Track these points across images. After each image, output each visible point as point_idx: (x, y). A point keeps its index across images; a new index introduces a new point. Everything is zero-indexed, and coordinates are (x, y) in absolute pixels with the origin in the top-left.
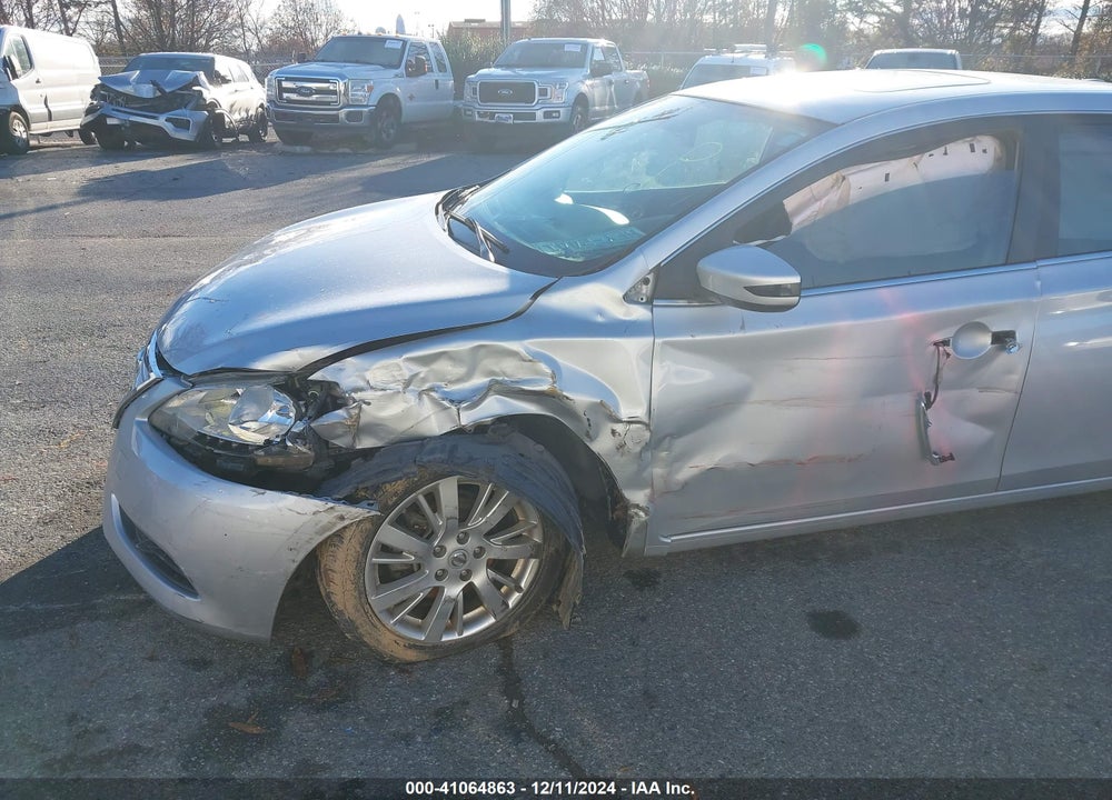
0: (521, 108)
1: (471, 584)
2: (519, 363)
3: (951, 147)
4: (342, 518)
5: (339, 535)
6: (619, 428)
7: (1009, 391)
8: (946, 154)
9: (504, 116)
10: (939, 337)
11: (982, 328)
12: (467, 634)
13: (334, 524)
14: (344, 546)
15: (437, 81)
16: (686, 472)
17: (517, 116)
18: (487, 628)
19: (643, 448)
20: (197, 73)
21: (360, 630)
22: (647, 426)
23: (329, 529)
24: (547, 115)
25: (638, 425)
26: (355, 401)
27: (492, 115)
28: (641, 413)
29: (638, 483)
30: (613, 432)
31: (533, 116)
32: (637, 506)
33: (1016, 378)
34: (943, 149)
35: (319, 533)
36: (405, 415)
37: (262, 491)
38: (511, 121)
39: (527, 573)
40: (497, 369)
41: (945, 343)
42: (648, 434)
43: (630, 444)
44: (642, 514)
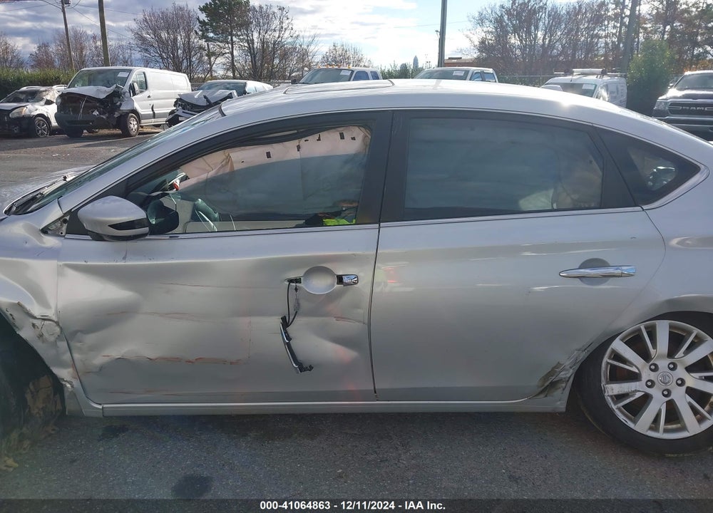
3: (324, 135)
6: (36, 322)
7: (359, 322)
8: (319, 140)
10: (293, 275)
11: (327, 271)
16: (99, 360)
19: (57, 338)
20: (232, 91)
22: (57, 323)
25: (50, 322)
28: (49, 312)
29: (61, 363)
30: (33, 325)
32: (63, 380)
33: (361, 311)
34: (316, 136)
41: (298, 281)
42: (58, 330)
43: (46, 335)
44: (69, 385)
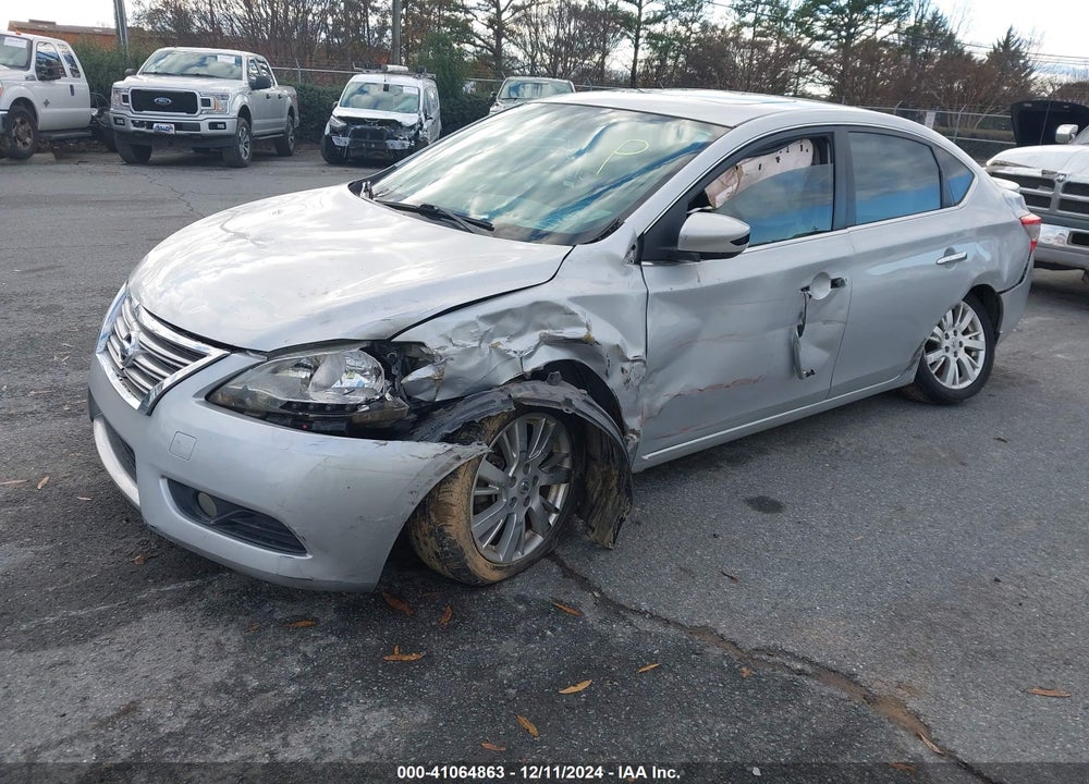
0: (182, 117)
1: (530, 508)
2: (564, 316)
4: (459, 458)
5: (454, 474)
6: (627, 366)
7: (840, 322)
9: (164, 126)
10: (806, 283)
11: (826, 276)
12: (528, 551)
13: (451, 465)
14: (460, 481)
15: (71, 86)
16: (661, 400)
17: (178, 126)
18: (538, 547)
19: (641, 381)
21: (466, 557)
22: (645, 363)
23: (447, 470)
24: (213, 126)
25: (639, 363)
26: (441, 357)
27: (150, 125)
28: (640, 352)
29: (634, 413)
30: (623, 370)
31: (197, 127)
32: (633, 431)
33: (843, 312)
35: (437, 474)
36: (481, 366)
37: (384, 442)
38: (172, 132)
39: (559, 497)
40: (545, 323)
41: (808, 289)
42: (644, 370)
43: (632, 379)
44: (635, 437)
